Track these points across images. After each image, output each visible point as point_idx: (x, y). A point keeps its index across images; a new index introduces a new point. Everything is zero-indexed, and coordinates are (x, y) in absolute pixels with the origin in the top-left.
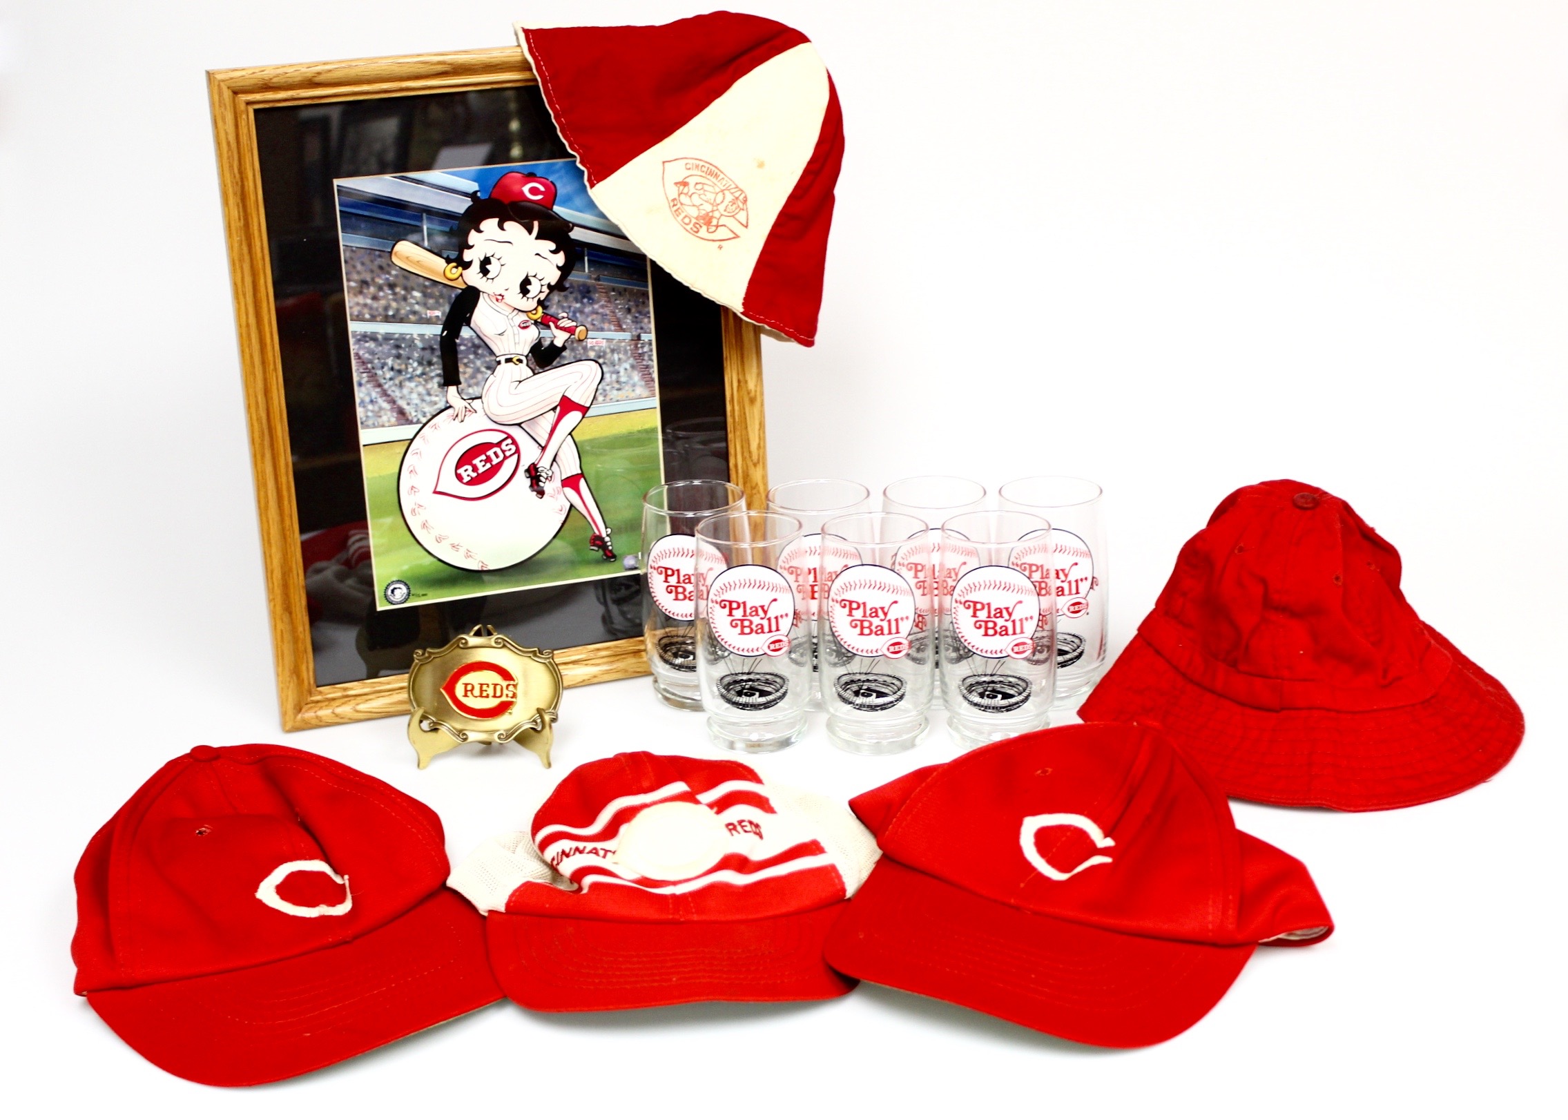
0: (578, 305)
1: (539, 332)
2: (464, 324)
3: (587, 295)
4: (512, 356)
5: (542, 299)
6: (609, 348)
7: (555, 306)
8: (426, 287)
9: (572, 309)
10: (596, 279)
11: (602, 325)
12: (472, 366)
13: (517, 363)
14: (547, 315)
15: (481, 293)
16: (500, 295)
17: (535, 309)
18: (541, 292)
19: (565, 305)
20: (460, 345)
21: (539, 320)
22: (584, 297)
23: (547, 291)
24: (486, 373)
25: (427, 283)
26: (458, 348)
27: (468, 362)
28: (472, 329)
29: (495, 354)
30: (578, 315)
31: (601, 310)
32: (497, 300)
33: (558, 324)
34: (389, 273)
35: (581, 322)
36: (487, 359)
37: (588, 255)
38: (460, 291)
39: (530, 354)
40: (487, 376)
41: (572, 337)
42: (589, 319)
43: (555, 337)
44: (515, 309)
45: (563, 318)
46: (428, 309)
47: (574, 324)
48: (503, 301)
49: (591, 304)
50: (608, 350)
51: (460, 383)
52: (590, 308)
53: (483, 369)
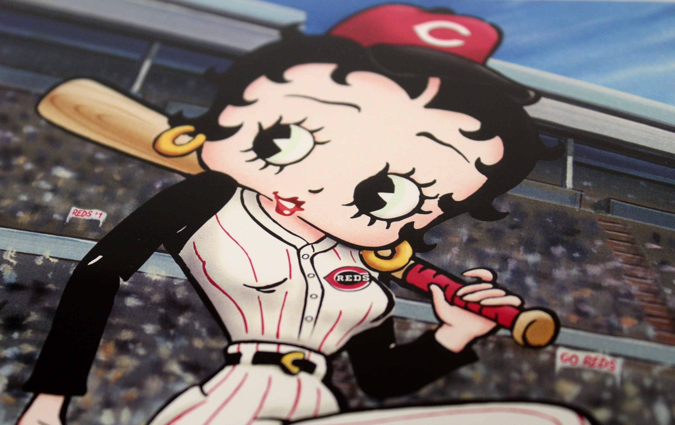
0: (533, 258)
1: (391, 305)
2: (162, 247)
3: (565, 238)
4: (284, 349)
5: (417, 226)
6: (637, 382)
7: (455, 250)
8: (94, 162)
9: (512, 264)
10: (596, 207)
11: (613, 320)
12: (141, 351)
13: (295, 369)
14: (428, 266)
15: (239, 190)
16: (293, 200)
17: (393, 247)
18: (418, 210)
19: (491, 251)
20: (128, 293)
21: (399, 275)
22: (555, 242)
23: (438, 212)
24: (179, 379)
25: (101, 156)
26: (116, 299)
27: (134, 341)
28: (180, 261)
29: (227, 336)
30: (530, 281)
31: (610, 282)
32: (280, 209)
33: (460, 293)
34: (16, 130)
35: (540, 300)
36: (198, 343)
37: (575, 155)
38: (182, 178)
39: (345, 354)
40: (179, 387)
41: (502, 332)
42: (568, 298)
43: (441, 323)
44: (328, 235)
45: (479, 280)
46: (78, 204)
47: (515, 301)
48: (298, 213)
49: (579, 262)
50: (631, 389)
51: (82, 391)
52: (575, 271)
53: (175, 368)
